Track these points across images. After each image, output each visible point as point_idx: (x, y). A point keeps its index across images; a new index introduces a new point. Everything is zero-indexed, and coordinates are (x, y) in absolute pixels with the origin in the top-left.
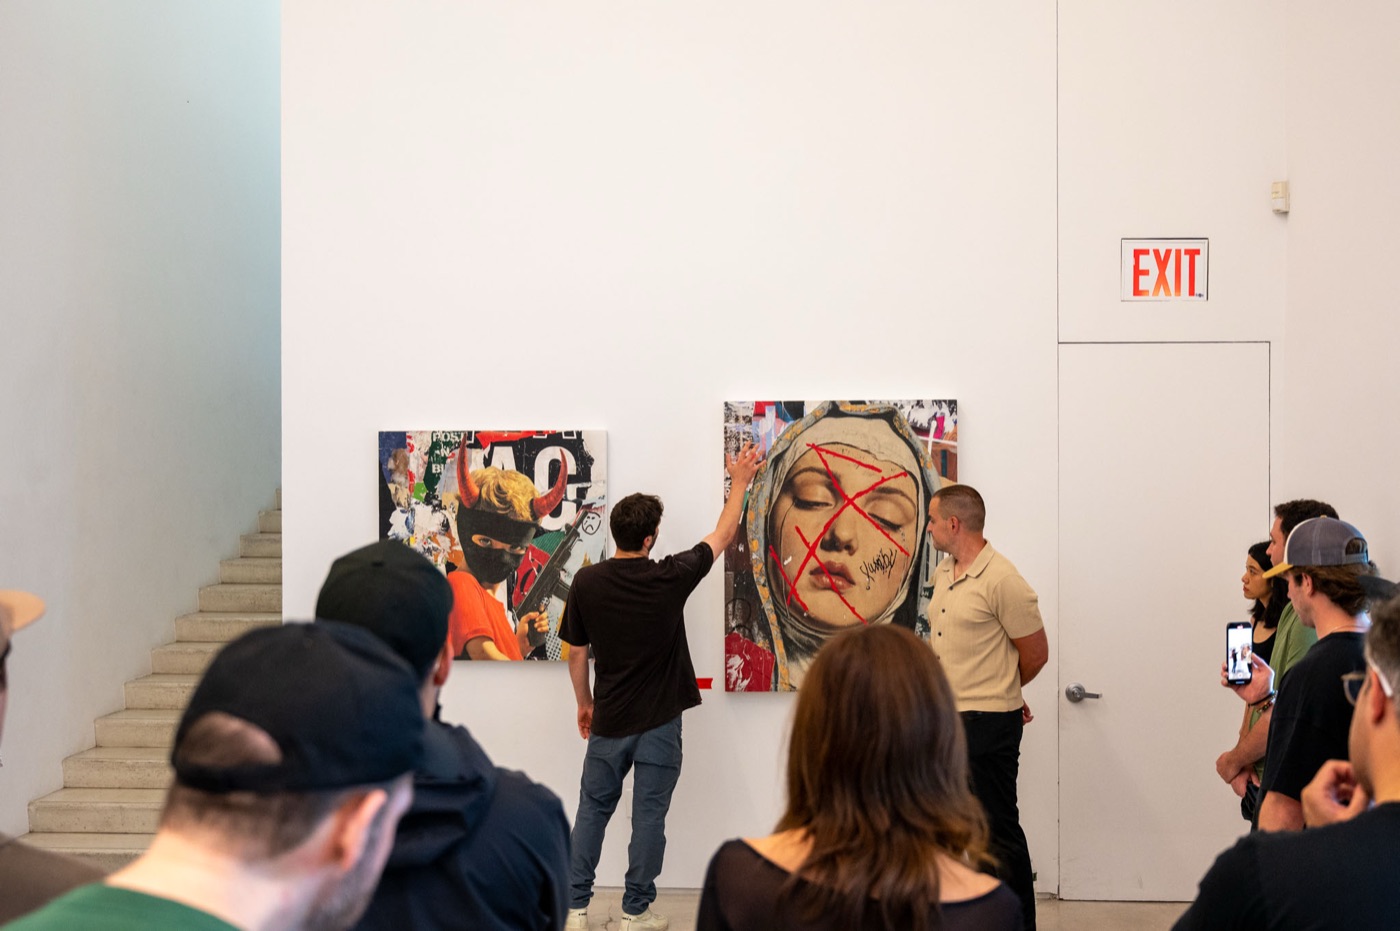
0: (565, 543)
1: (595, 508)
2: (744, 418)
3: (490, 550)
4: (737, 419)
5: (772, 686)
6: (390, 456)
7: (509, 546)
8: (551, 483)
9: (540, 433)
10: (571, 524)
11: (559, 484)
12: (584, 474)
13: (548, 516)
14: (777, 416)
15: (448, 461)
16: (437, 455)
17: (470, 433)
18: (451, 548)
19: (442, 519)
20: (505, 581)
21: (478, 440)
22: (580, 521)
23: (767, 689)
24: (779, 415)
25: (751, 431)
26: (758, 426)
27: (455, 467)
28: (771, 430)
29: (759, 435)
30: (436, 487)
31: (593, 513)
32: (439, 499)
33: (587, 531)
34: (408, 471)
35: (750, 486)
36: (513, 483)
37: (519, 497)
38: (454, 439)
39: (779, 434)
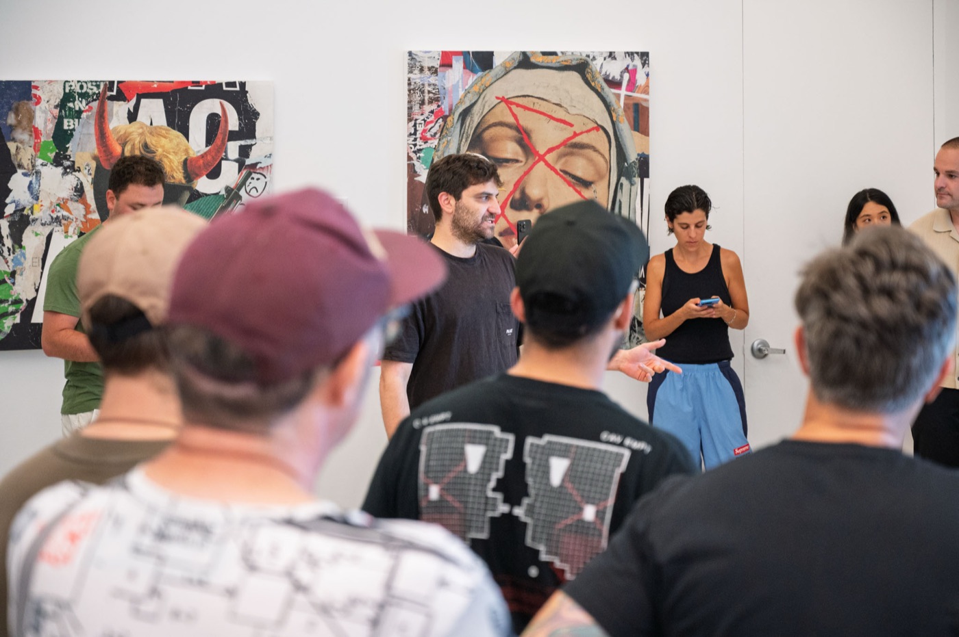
0: (224, 208)
1: (261, 168)
2: (429, 69)
4: (422, 70)
6: (10, 109)
11: (218, 141)
13: (204, 177)
14: (465, 70)
15: (84, 115)
16: (70, 108)
17: (112, 83)
21: (120, 91)
22: (243, 183)
24: (466, 66)
25: (437, 82)
26: (444, 76)
27: (93, 122)
28: (458, 82)
29: (446, 87)
30: (67, 146)
31: (258, 173)
32: (71, 159)
33: (251, 193)
34: (34, 127)
35: (436, 142)
36: (164, 141)
37: (171, 157)
38: (92, 89)
39: (467, 87)
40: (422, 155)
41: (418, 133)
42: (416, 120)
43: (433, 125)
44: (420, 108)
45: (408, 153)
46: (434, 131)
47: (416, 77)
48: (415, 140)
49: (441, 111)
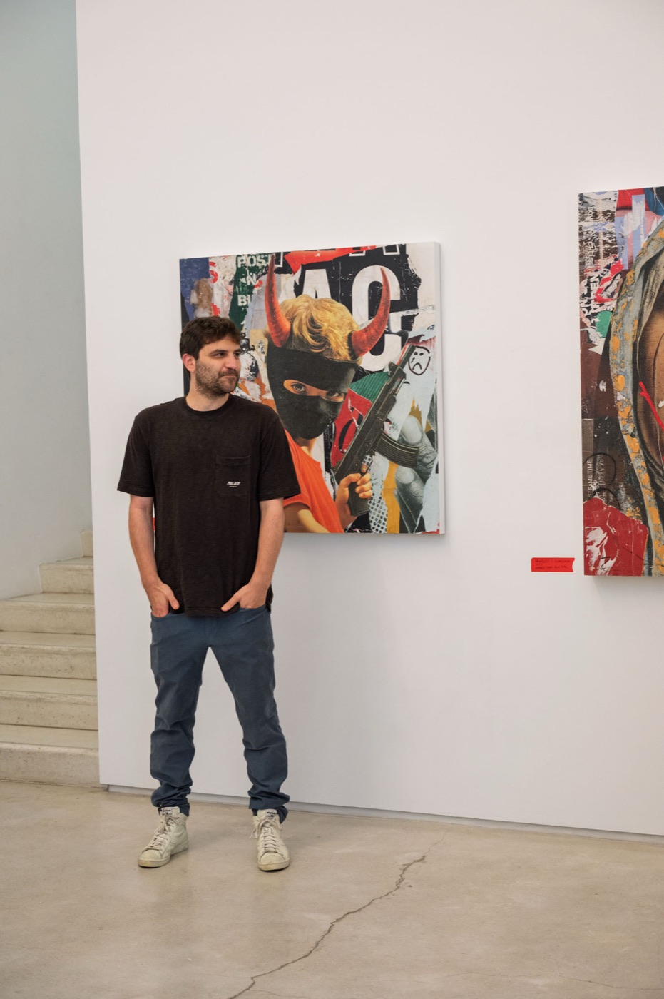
0: (389, 387)
1: (424, 341)
2: (604, 214)
3: (303, 397)
4: (595, 216)
5: (645, 569)
6: (192, 288)
7: (325, 392)
8: (372, 312)
9: (357, 250)
10: (396, 363)
11: (380, 312)
12: (409, 300)
13: (369, 353)
14: (647, 209)
15: (255, 290)
16: (243, 283)
17: (278, 254)
18: (261, 396)
19: (250, 362)
20: (322, 436)
22: (406, 360)
23: (638, 572)
24: (650, 207)
25: (613, 230)
26: (622, 222)
27: (263, 297)
28: (639, 227)
29: (624, 235)
30: (242, 323)
31: (421, 348)
32: (246, 337)
33: (414, 371)
34: (213, 304)
35: (613, 304)
36: (329, 315)
37: (336, 331)
38: (261, 263)
39: (650, 234)
40: (597, 320)
41: (592, 293)
42: (590, 277)
43: (609, 282)
44: (594, 263)
45: (581, 319)
46: (611, 290)
47: (589, 224)
48: (589, 302)
49: (619, 265)
